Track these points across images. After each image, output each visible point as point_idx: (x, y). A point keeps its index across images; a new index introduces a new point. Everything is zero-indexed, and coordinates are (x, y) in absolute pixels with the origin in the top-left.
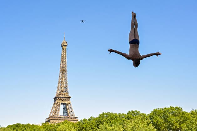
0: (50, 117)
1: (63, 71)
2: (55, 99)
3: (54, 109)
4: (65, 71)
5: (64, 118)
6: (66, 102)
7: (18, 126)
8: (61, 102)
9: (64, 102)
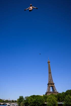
0: (47, 92)
1: (50, 73)
2: (48, 84)
3: (48, 89)
4: (51, 73)
5: (53, 92)
6: (53, 86)
7: (34, 96)
8: (51, 85)
9: (52, 86)
